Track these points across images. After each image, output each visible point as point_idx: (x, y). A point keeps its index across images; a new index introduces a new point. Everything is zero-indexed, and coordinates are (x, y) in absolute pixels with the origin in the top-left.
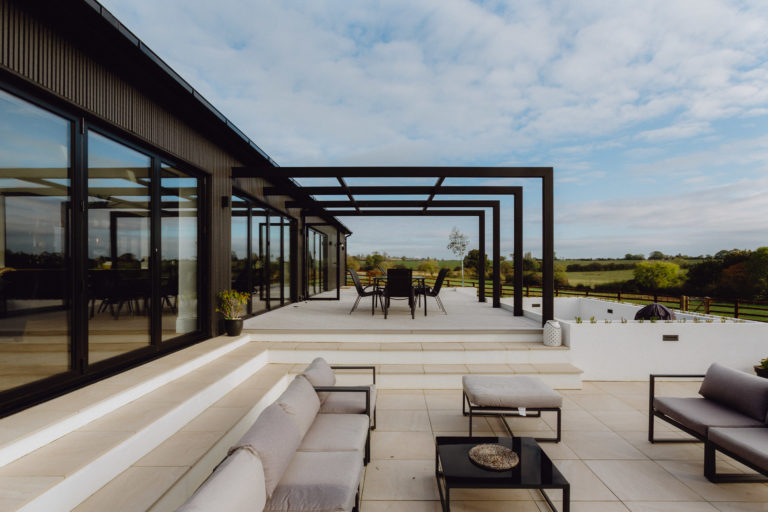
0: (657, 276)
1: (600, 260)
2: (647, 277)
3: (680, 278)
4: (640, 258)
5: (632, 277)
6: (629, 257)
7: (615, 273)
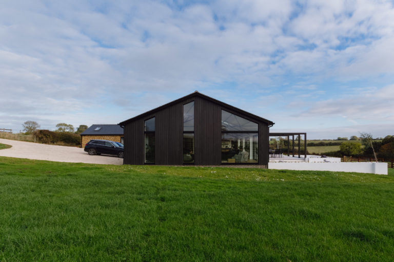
0: (352, 149)
1: (324, 140)
2: (346, 149)
3: (362, 150)
4: (345, 139)
5: (339, 150)
6: (339, 139)
7: (332, 147)
